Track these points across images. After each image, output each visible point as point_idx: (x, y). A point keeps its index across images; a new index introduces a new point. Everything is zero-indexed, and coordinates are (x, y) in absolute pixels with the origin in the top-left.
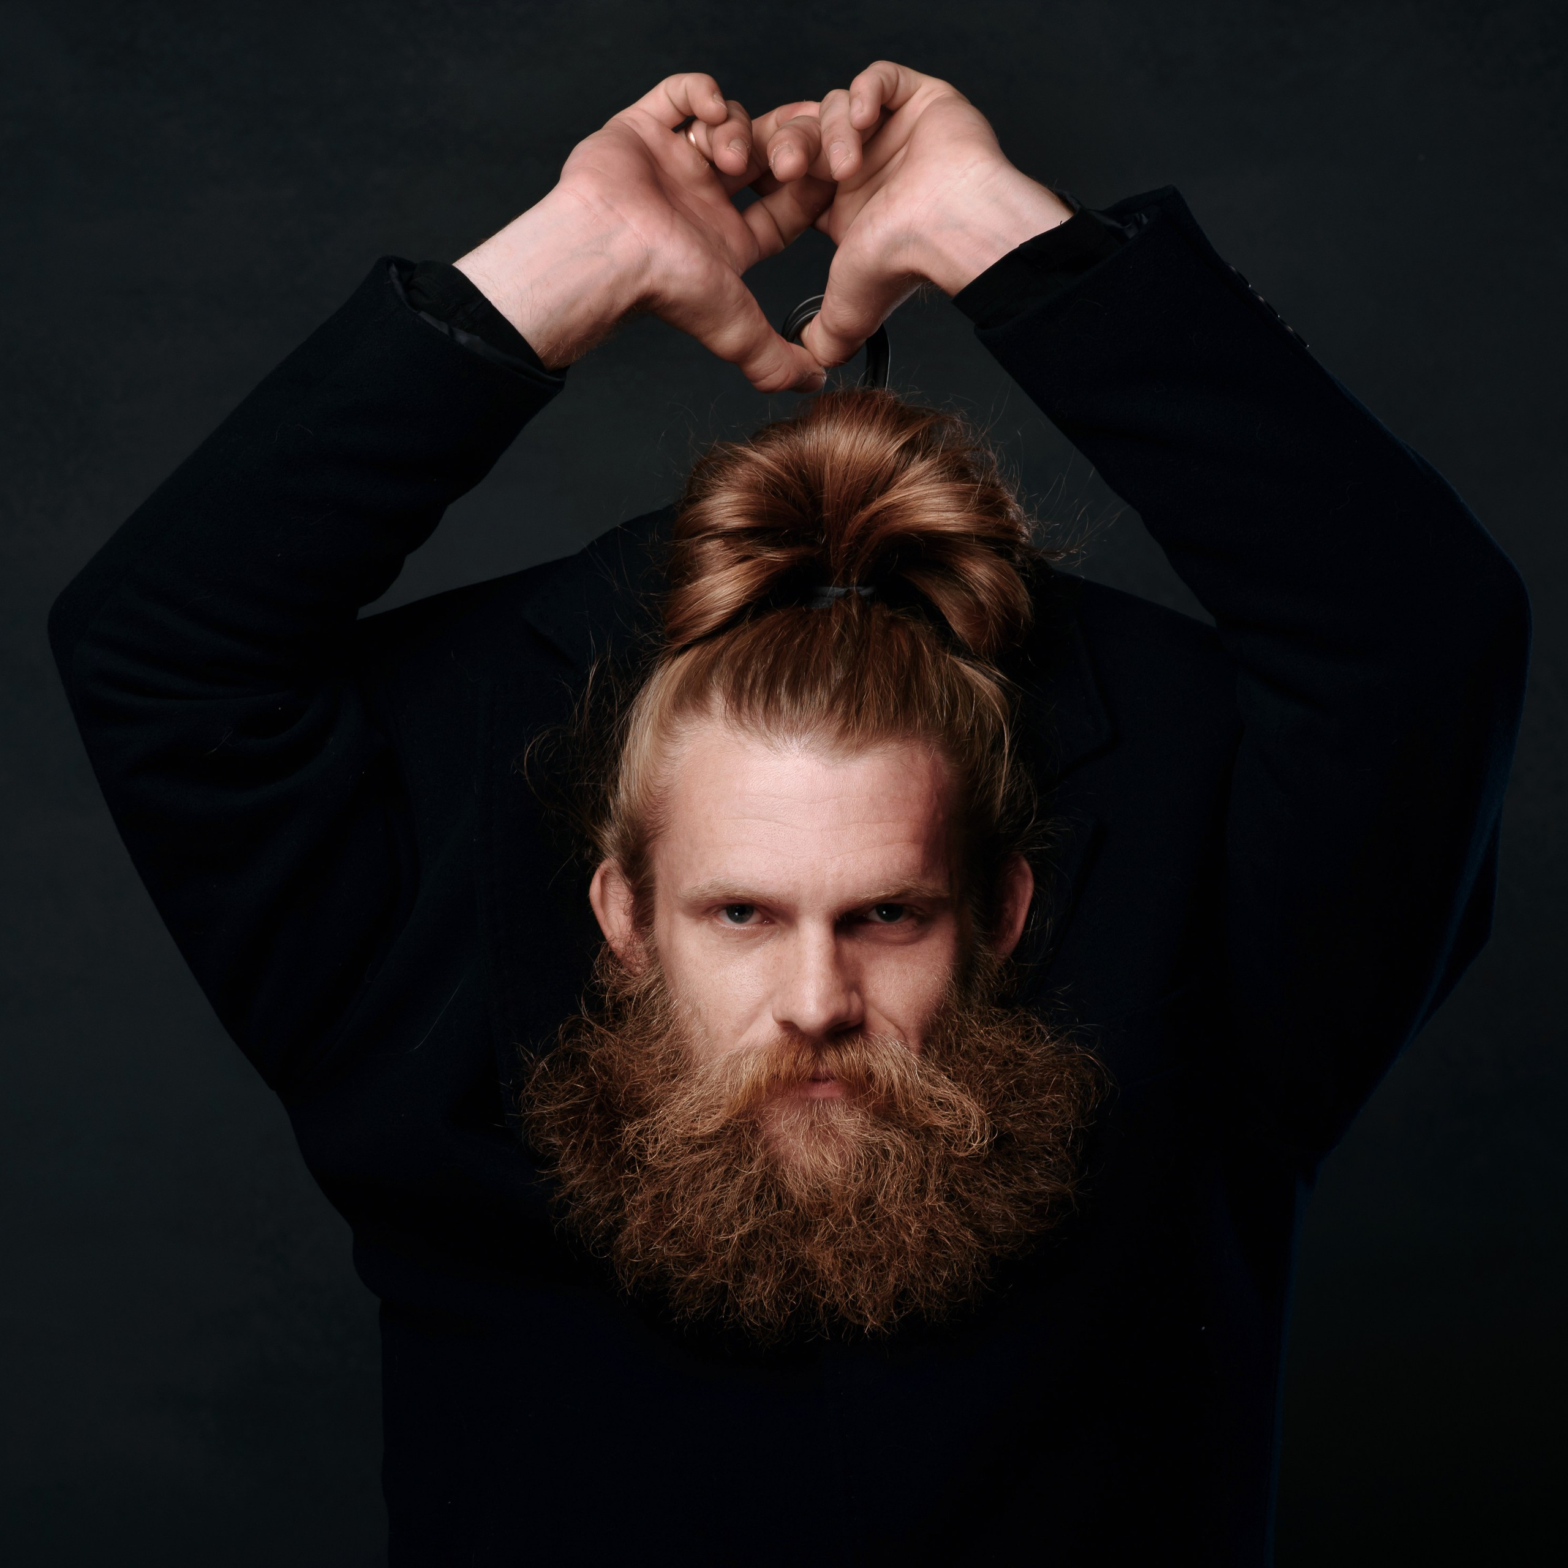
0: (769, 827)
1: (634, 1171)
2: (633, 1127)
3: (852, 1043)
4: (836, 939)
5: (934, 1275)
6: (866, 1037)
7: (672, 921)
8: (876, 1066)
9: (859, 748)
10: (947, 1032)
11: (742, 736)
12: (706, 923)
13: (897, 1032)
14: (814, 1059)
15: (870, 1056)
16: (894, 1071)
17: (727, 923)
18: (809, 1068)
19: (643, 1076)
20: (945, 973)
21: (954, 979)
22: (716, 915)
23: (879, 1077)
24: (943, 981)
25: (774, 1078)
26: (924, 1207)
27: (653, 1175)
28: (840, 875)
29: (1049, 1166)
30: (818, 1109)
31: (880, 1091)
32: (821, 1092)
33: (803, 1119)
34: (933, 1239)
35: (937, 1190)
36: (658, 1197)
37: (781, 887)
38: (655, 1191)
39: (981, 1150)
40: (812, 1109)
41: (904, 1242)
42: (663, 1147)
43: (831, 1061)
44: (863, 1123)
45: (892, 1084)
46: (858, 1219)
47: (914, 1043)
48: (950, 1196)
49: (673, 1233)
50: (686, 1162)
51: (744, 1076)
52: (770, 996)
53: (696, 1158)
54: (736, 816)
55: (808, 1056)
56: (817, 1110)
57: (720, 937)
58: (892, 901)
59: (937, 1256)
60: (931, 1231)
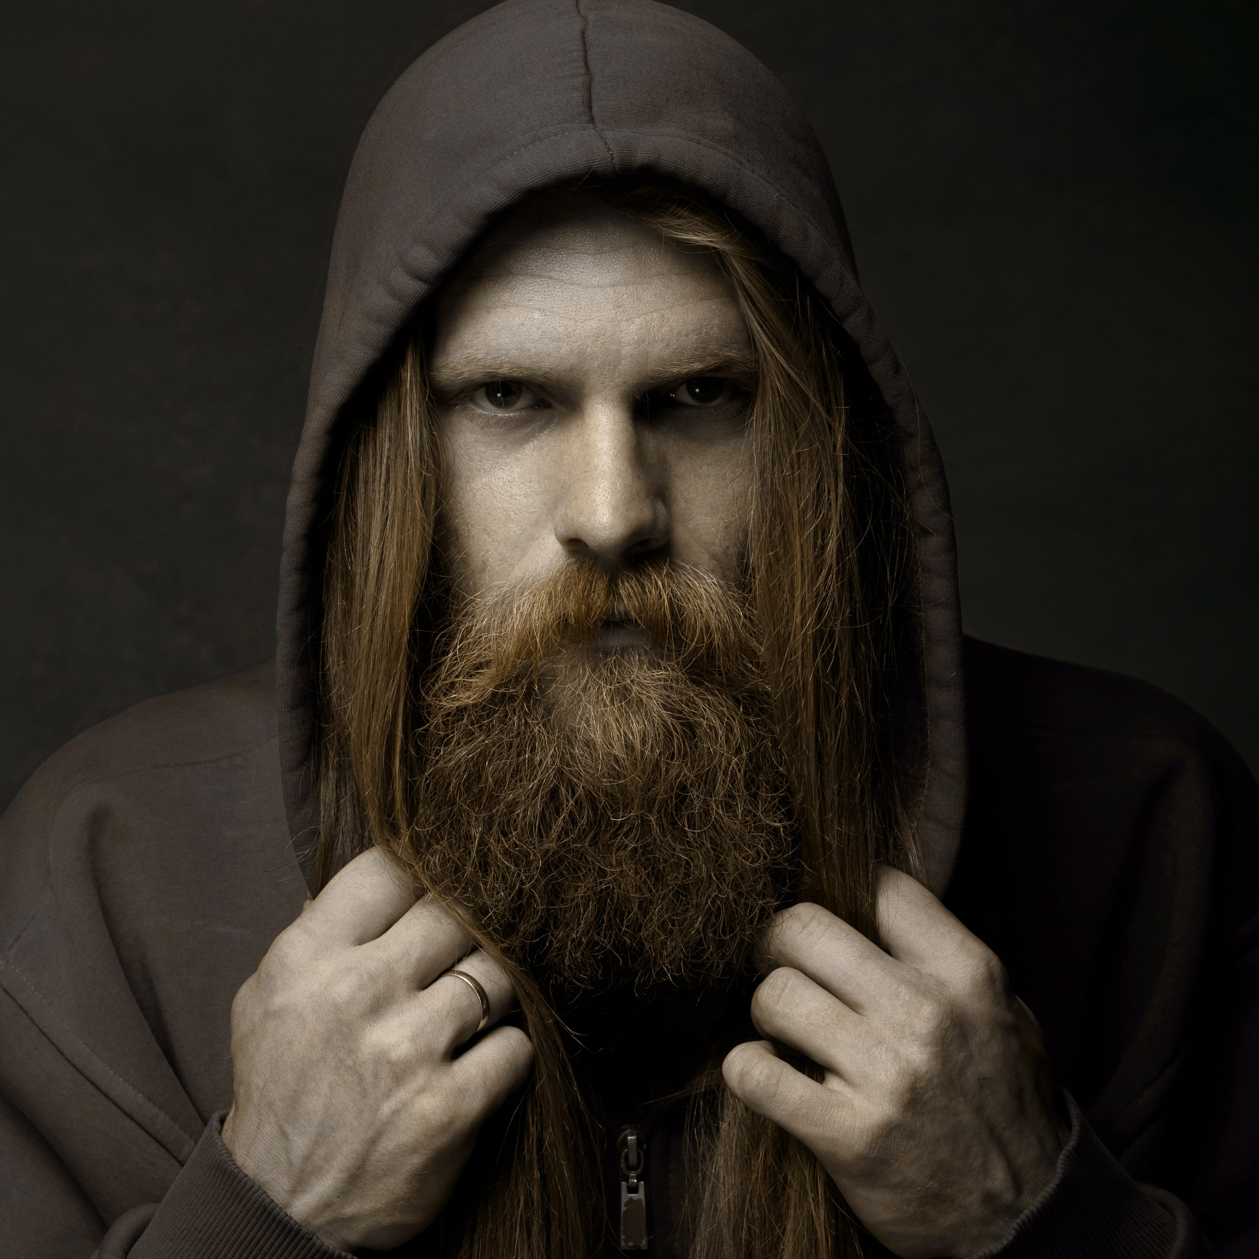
43: (630, 594)
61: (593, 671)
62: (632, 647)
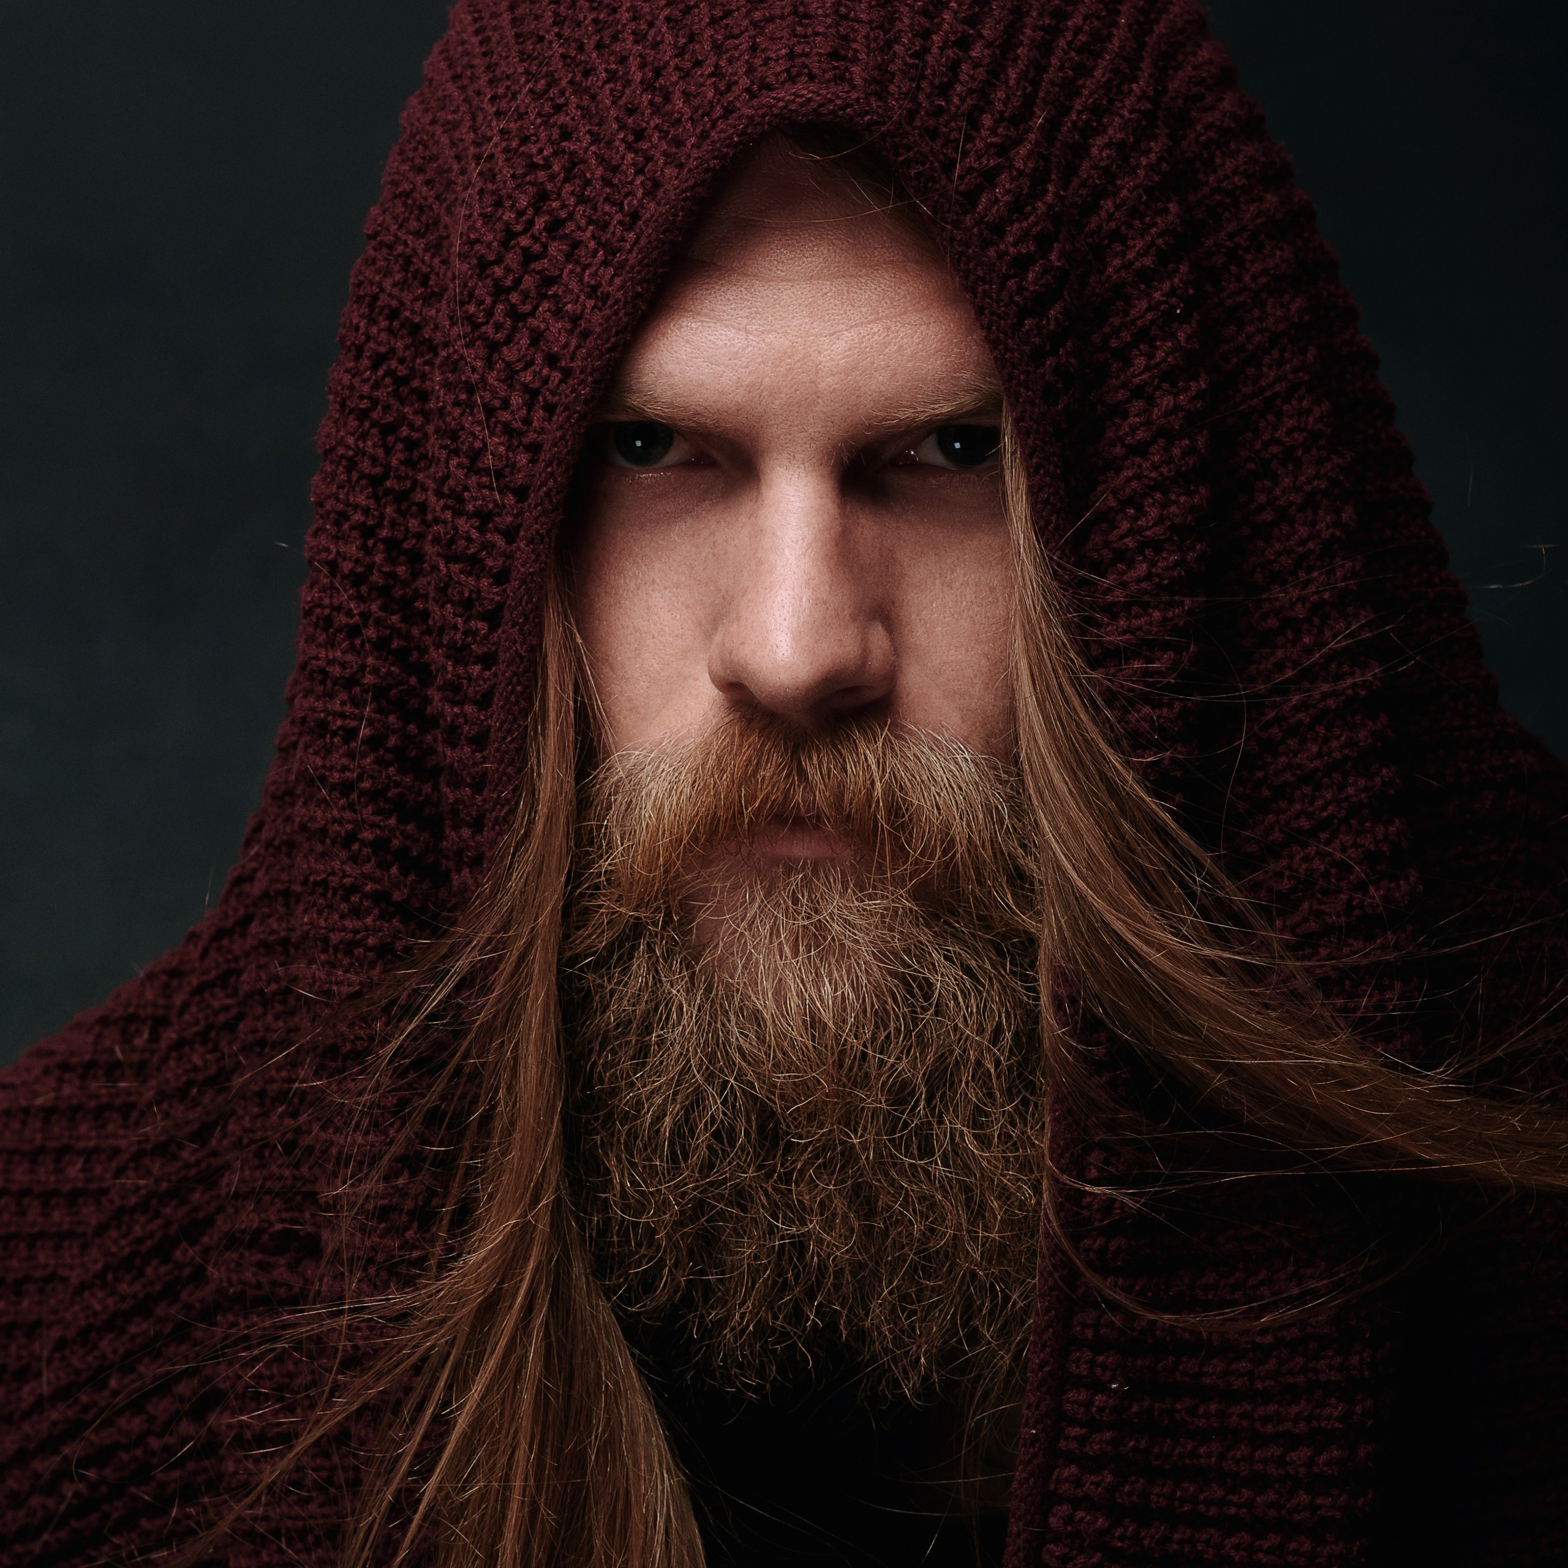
61: (768, 895)
62: (832, 860)
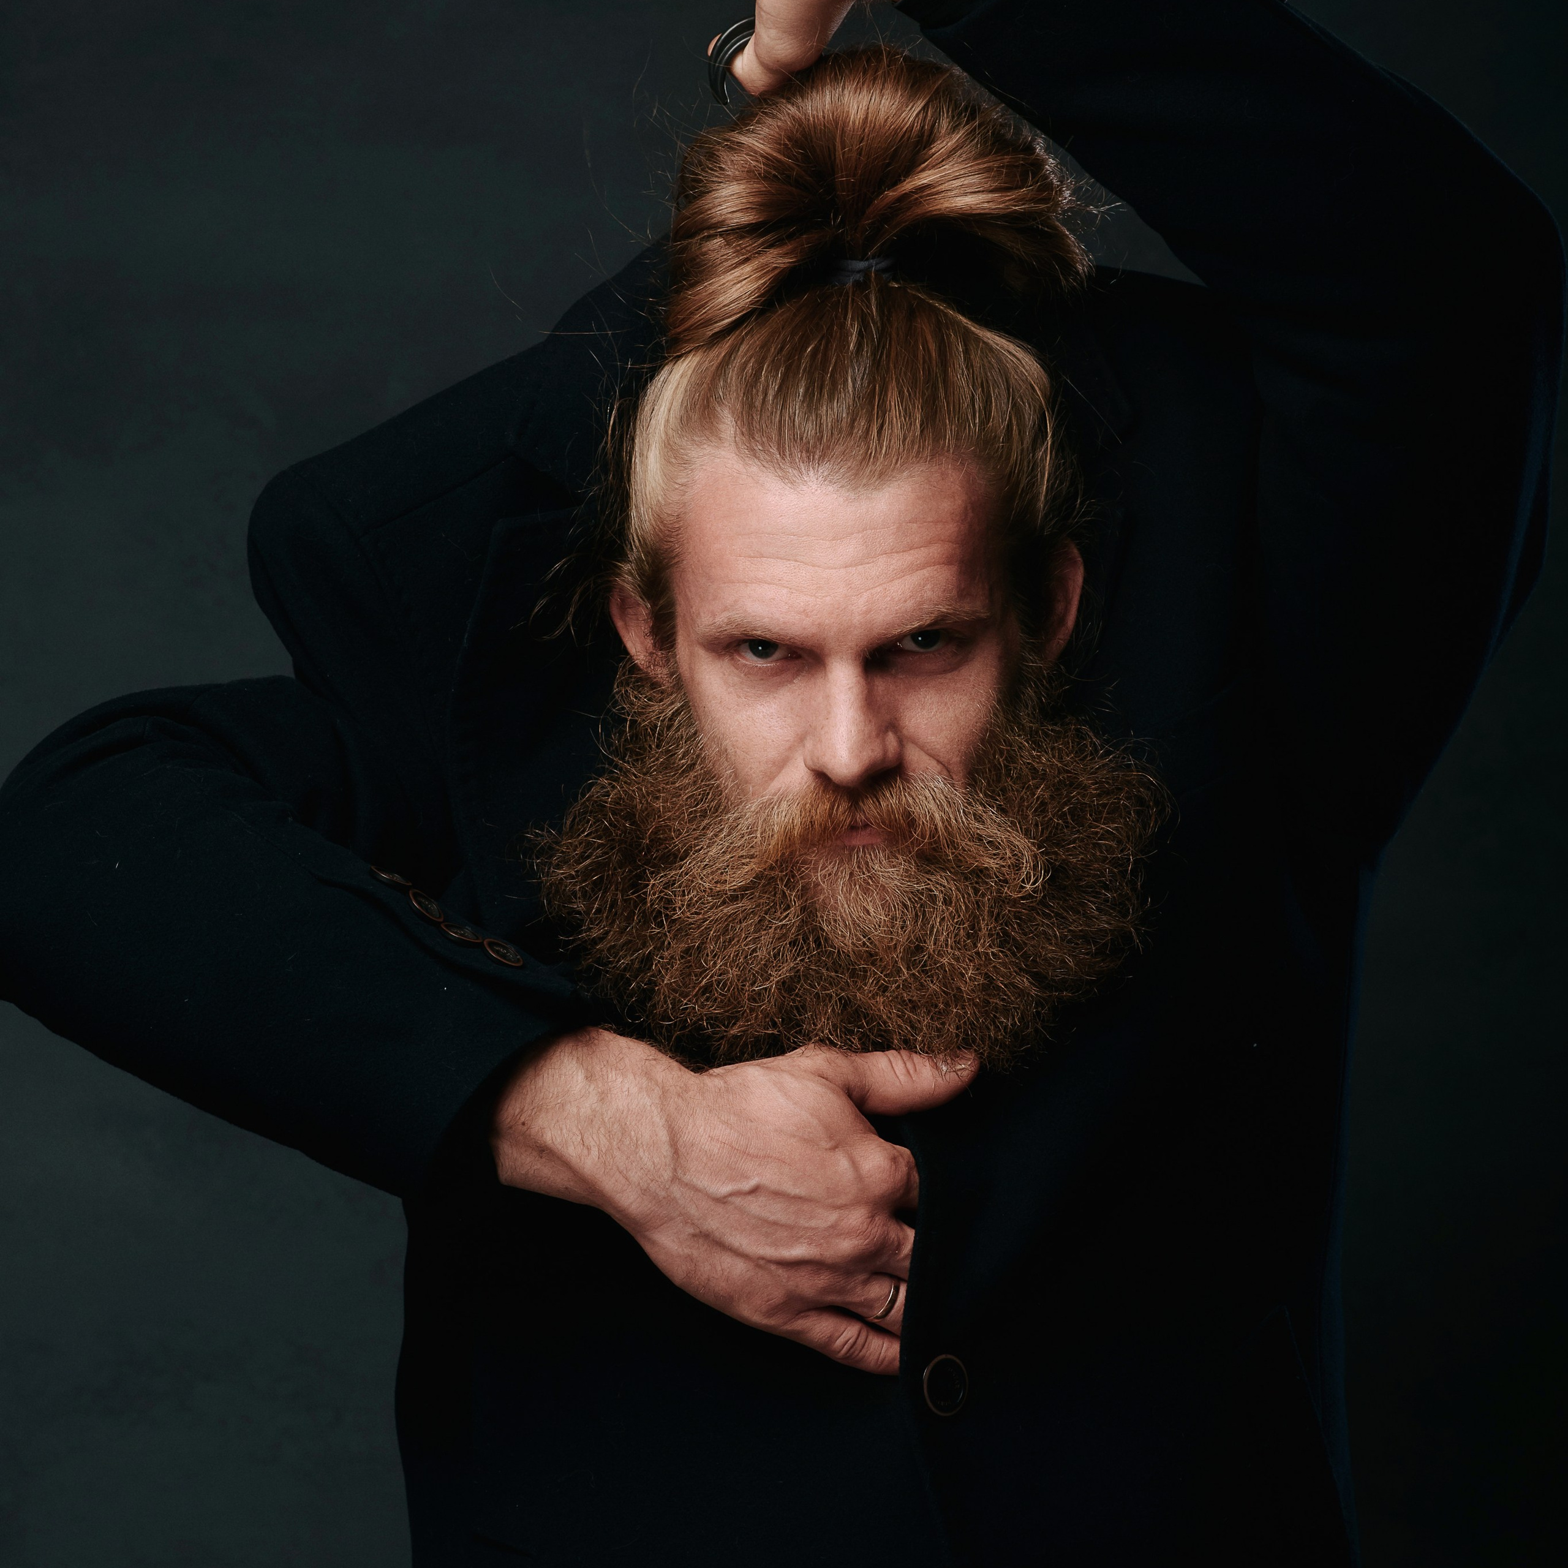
0: (788, 566)
1: (660, 925)
2: (659, 880)
3: (889, 786)
4: (867, 677)
5: (994, 1023)
6: (906, 779)
7: (692, 655)
8: (916, 810)
9: (882, 476)
10: (995, 757)
11: (754, 468)
12: (727, 659)
13: (939, 767)
14: (850, 809)
15: (910, 801)
16: (937, 815)
17: (750, 660)
18: (846, 818)
19: (669, 819)
20: (989, 698)
21: (999, 702)
22: (738, 652)
23: (921, 823)
24: (987, 708)
25: (809, 826)
26: (978, 953)
27: (682, 930)
28: (868, 611)
29: (1108, 901)
30: (858, 857)
31: (923, 837)
32: (859, 840)
33: (841, 868)
34: (989, 987)
35: (990, 935)
36: (687, 951)
37: (805, 629)
38: (683, 946)
39: (1035, 891)
40: (851, 856)
41: (959, 989)
42: (691, 899)
43: (870, 809)
44: (907, 871)
45: (936, 829)
46: (908, 969)
47: (959, 778)
48: (1004, 940)
49: (707, 988)
50: (717, 915)
51: (776, 828)
52: (801, 739)
53: (728, 910)
54: (752, 554)
55: (844, 805)
56: (857, 859)
57: (742, 675)
58: (929, 629)
59: (996, 1003)
60: (987, 976)
62: (872, 846)
